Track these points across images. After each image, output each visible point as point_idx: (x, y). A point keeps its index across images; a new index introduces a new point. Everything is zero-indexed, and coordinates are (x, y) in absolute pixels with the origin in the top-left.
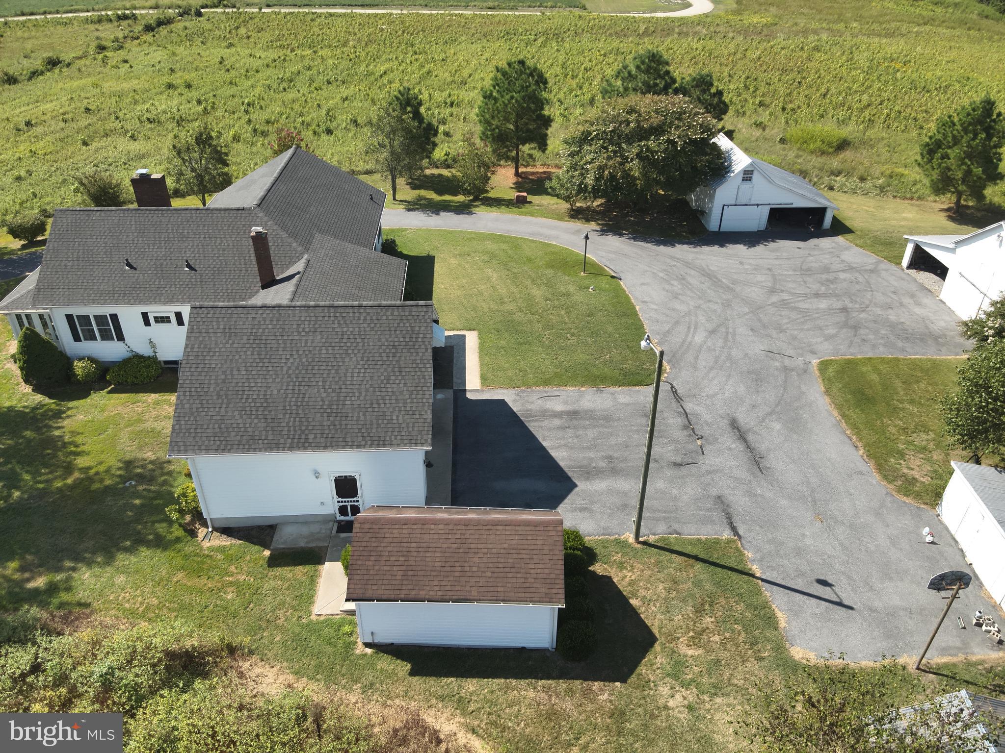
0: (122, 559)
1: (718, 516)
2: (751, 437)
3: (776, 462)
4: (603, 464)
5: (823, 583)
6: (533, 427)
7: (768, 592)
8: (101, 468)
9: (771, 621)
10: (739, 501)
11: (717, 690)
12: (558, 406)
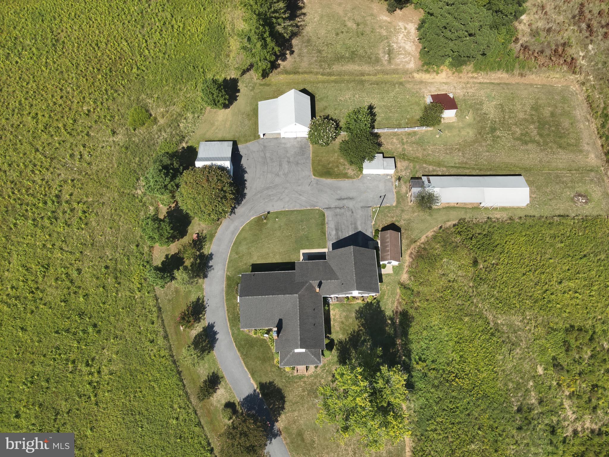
0: (383, 309)
1: (366, 209)
2: (343, 198)
3: (351, 195)
4: (353, 226)
5: (380, 197)
6: (341, 238)
7: (383, 205)
8: (359, 324)
9: (389, 207)
10: (362, 204)
11: (401, 217)
12: (334, 232)
